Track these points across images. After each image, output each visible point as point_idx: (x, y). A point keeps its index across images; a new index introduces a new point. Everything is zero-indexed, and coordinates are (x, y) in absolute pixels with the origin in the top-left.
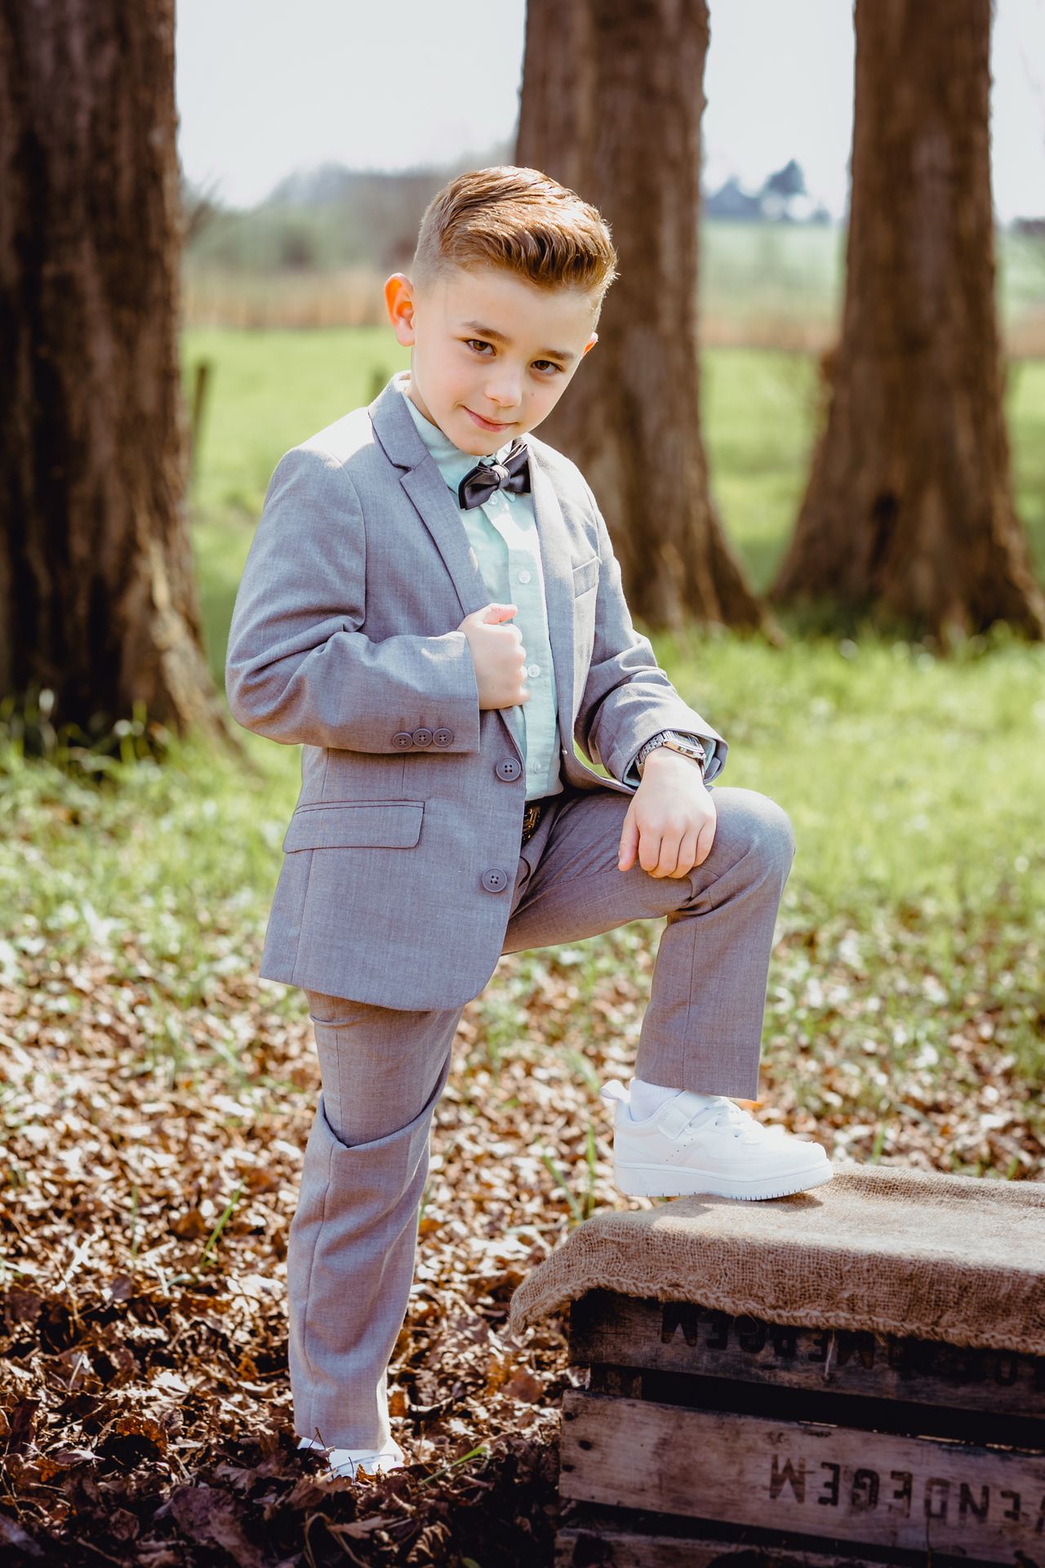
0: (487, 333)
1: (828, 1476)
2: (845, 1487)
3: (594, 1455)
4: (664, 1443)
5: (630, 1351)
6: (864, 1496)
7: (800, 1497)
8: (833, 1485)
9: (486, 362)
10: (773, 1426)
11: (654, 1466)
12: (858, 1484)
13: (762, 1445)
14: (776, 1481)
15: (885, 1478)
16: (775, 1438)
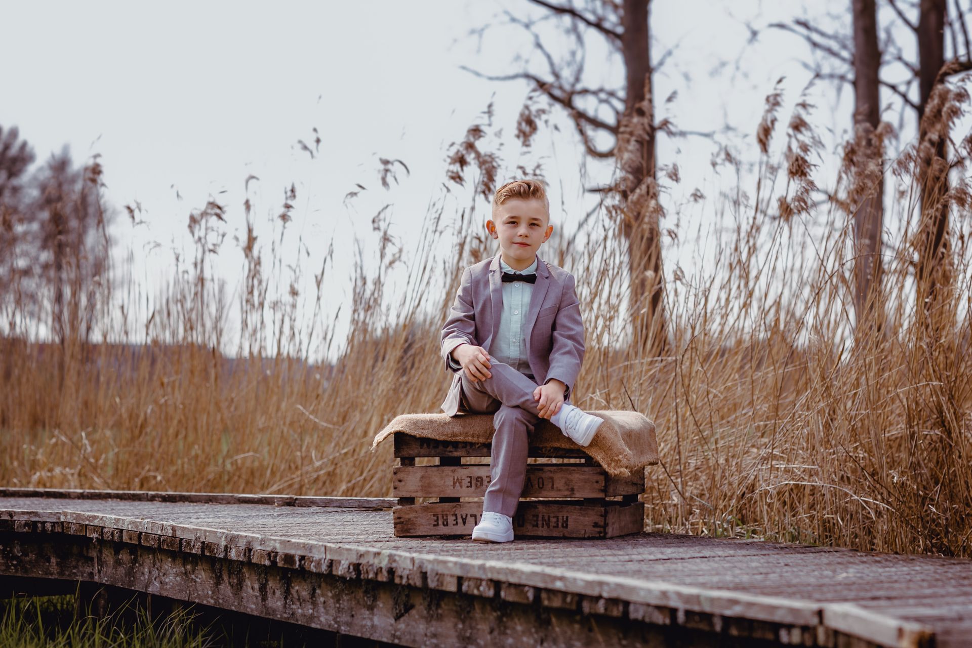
0: (512, 217)
1: (469, 480)
2: (474, 482)
3: (403, 483)
4: (422, 477)
5: (411, 452)
6: (479, 484)
7: (461, 487)
8: (470, 482)
9: (516, 227)
10: (452, 468)
11: (420, 484)
12: (477, 481)
13: (450, 474)
14: (454, 483)
15: (484, 478)
16: (453, 471)
